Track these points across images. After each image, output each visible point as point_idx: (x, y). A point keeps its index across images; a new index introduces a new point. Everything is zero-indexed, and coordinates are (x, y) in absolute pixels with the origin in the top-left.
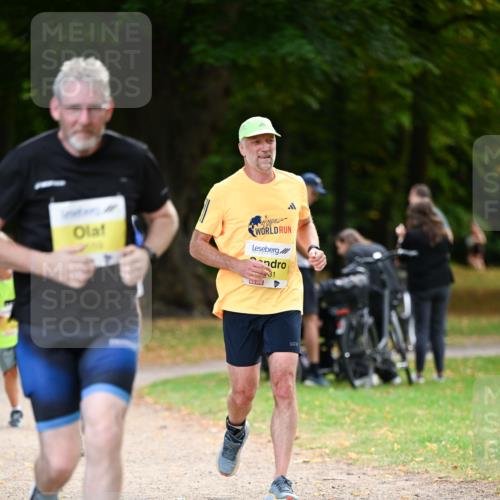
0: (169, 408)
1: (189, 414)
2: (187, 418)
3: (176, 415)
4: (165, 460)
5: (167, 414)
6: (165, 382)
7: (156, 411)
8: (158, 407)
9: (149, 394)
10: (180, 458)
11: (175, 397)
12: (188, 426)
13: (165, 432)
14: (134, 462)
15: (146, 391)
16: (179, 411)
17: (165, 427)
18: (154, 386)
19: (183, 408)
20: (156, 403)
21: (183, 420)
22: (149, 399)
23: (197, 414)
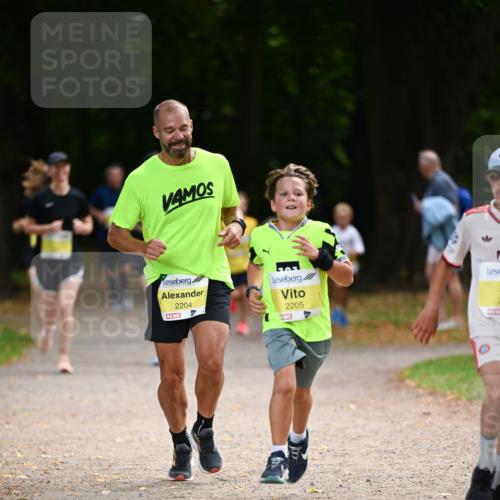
0: (433, 393)
1: (455, 399)
2: (453, 404)
3: (441, 400)
4: (428, 450)
5: (430, 399)
6: (429, 363)
7: (418, 396)
8: (421, 391)
9: (410, 377)
10: (445, 449)
11: (440, 380)
12: (455, 413)
13: (429, 419)
14: (394, 453)
15: (408, 373)
16: (445, 396)
17: (429, 414)
18: (416, 367)
19: (448, 392)
20: (419, 386)
21: (449, 406)
22: (411, 383)
23: (464, 399)
